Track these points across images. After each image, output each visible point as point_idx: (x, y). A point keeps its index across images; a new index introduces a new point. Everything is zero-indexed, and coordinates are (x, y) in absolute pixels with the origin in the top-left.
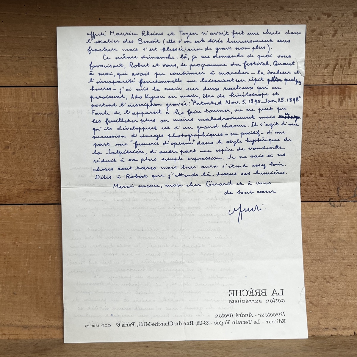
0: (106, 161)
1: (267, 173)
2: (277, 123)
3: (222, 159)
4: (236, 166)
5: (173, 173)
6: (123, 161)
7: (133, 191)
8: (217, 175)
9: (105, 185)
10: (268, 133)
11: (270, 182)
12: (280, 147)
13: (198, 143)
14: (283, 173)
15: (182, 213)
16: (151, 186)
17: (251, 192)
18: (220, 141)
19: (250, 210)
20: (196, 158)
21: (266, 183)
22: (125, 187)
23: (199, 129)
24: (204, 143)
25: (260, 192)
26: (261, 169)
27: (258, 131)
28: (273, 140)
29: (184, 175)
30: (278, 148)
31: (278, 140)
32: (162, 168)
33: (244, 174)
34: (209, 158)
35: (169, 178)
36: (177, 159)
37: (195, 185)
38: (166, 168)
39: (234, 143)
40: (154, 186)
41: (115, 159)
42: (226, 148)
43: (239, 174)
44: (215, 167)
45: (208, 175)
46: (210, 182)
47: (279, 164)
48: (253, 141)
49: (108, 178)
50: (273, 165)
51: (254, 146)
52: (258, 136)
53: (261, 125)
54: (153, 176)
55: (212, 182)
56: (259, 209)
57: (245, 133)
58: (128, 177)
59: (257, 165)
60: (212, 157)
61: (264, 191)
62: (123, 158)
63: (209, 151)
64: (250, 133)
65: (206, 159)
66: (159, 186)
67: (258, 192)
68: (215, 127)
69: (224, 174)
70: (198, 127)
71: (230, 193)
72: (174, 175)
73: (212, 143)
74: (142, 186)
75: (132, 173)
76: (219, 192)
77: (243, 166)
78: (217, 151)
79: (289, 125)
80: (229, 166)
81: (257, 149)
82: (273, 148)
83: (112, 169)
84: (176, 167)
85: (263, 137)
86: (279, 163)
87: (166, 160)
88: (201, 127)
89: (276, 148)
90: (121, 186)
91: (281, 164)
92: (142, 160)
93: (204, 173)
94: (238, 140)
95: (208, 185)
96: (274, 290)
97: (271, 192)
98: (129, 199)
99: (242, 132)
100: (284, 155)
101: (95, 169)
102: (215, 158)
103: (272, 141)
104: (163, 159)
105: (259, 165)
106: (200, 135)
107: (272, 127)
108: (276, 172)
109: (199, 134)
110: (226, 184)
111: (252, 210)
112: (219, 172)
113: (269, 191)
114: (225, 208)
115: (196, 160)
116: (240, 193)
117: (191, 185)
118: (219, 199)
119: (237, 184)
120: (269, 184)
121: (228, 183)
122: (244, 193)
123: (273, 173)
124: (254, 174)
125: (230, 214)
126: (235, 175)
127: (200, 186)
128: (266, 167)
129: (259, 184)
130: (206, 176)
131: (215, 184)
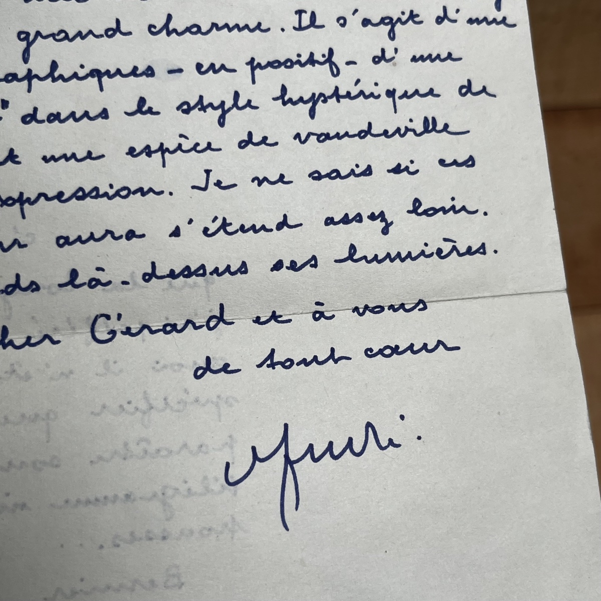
1: (403, 255)
2: (412, 16)
3: (166, 193)
4: (242, 229)
8: (148, 277)
10: (377, 60)
11: (421, 301)
12: (446, 126)
13: (30, 118)
14: (477, 251)
17: (332, 356)
18: (142, 101)
19: (336, 453)
20: (21, 194)
21: (402, 306)
23: (29, 44)
24: (59, 114)
25: (381, 352)
26: (368, 238)
27: (331, 52)
28: (405, 95)
30: (434, 129)
31: (431, 92)
33: (287, 263)
34: (96, 189)
37: (28, 342)
39: (220, 112)
42: (181, 136)
43: (259, 268)
44: (131, 235)
45: (94, 283)
46: (108, 317)
47: (453, 208)
48: (314, 99)
50: (425, 212)
51: (317, 126)
52: (334, 75)
53: (342, 21)
55: (119, 316)
56: (384, 443)
57: (270, 64)
59: (347, 215)
60: (111, 186)
61: (397, 347)
63: (89, 155)
64: (293, 64)
65: (79, 198)
67: (369, 353)
68: (111, 32)
69: (181, 273)
70: (23, 36)
71: (225, 368)
73: (104, 114)
76: (165, 367)
77: (280, 226)
78: (131, 152)
79: (471, 21)
80: (206, 230)
81: (338, 136)
82: (414, 131)
85: (358, 81)
86: (454, 203)
88: (38, 34)
89: (426, 130)
91: (464, 208)
93: (74, 274)
94: (237, 95)
95: (102, 335)
97: (436, 347)
99: (253, 59)
100: (470, 162)
102: (124, 192)
103: (401, 98)
106: (37, 76)
107: (392, 31)
108: (446, 248)
109: (30, 71)
110: (197, 325)
111: (348, 451)
112: (153, 264)
113: (425, 345)
114: (204, 449)
115: (22, 204)
116: (278, 367)
117: (6, 341)
118: (167, 404)
119: (254, 321)
120: (420, 310)
121: (206, 320)
122: (298, 364)
123: (432, 254)
124: (336, 261)
125: (231, 480)
126: (242, 273)
127: (58, 342)
128: (392, 223)
129: (367, 312)
130: (86, 287)
131: (140, 326)
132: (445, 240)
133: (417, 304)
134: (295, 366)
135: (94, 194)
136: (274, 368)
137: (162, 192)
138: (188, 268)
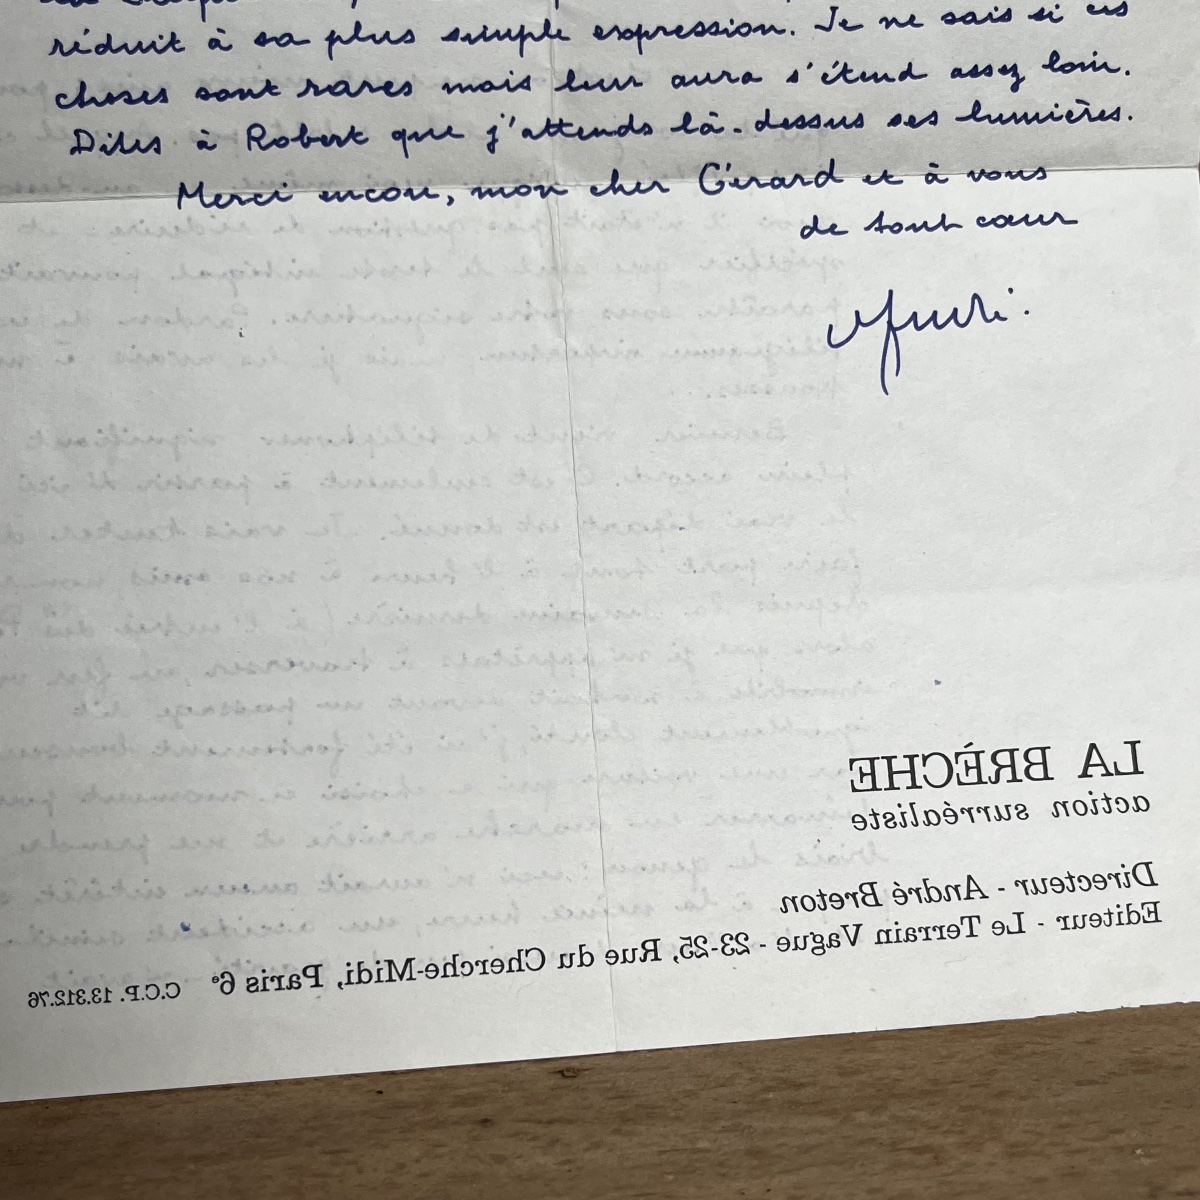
0: (125, 46)
1: (1030, 117)
3: (788, 32)
4: (863, 76)
5: (513, 119)
6: (224, 44)
7: (287, 224)
8: (761, 125)
9: (130, 191)
11: (1041, 169)
14: (1110, 116)
15: (573, 342)
16: (393, 194)
17: (942, 222)
19: (940, 322)
20: (640, 26)
21: (1020, 173)
22: (244, 198)
25: (994, 221)
26: (995, 94)
29: (573, 130)
32: (446, 86)
33: (905, 118)
34: (716, 24)
35: (491, 147)
36: (530, 35)
37: (638, 188)
38: (474, 90)
40: (409, 192)
41: (173, 35)
43: (876, 122)
44: (748, 77)
45: (707, 129)
46: (717, 167)
47: (1093, 64)
49: (143, 146)
50: (1062, 68)
54: (399, 135)
55: (729, 166)
56: (990, 316)
58: (257, 140)
59: (976, 67)
60: (732, 22)
61: (1011, 217)
62: (220, 30)
65: (698, 34)
66: (436, 196)
67: (981, 222)
69: (795, 123)
71: (832, 229)
72: (519, 126)
74: (338, 193)
75: (278, 114)
76: (772, 224)
77: (903, 76)
80: (825, 76)
83: (162, 96)
84: (525, 84)
86: (1096, 58)
87: (467, 38)
90: (218, 197)
91: (1105, 65)
92: (332, 38)
93: (687, 118)
95: (710, 185)
96: (1093, 746)
97: (1053, 220)
98: (269, 265)
100: (1122, 9)
101: (65, 96)
102: (745, 30)
104: (453, 36)
105: (988, 71)
108: (1078, 110)
110: (806, 181)
111: (952, 321)
112: (767, 111)
113: (1041, 217)
114: (807, 310)
115: (640, 39)
116: (887, 231)
117: (617, 186)
118: (773, 262)
119: (864, 180)
120: (1038, 178)
121: (814, 176)
122: (907, 229)
123: (1061, 117)
124: (958, 119)
125: (834, 343)
126: (857, 126)
127: (667, 190)
128: (1023, 79)
129: (983, 178)
130: (698, 133)
131: (748, 179)
132: (1078, 101)
133: (1036, 173)
134: (903, 230)
135: (713, 30)
136: (882, 232)
137: (783, 31)
138: (802, 118)
